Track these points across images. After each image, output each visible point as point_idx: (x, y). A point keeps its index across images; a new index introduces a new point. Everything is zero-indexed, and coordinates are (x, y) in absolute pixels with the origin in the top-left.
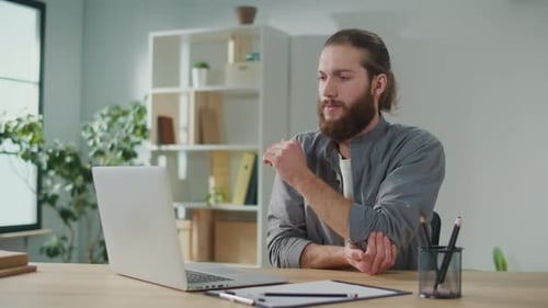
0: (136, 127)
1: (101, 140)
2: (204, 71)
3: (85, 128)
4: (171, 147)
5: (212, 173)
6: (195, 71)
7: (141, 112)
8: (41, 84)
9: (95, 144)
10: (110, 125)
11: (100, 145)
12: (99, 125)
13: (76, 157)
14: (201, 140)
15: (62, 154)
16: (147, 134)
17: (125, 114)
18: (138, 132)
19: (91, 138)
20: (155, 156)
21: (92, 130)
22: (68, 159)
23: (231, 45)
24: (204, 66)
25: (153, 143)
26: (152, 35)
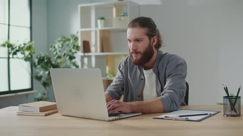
0: (74, 46)
1: (60, 52)
2: (103, 21)
3: (51, 47)
4: (90, 54)
5: (107, 65)
6: (99, 21)
7: (76, 39)
8: (31, 28)
9: (57, 53)
10: (62, 45)
11: (59, 54)
12: (58, 45)
13: (49, 59)
14: (102, 51)
15: (43, 58)
16: (79, 48)
17: (69, 40)
18: (75, 48)
19: (55, 51)
20: (82, 57)
21: (54, 47)
22: (46, 61)
23: (114, 10)
24: (102, 19)
25: (81, 52)
26: (80, 6)
